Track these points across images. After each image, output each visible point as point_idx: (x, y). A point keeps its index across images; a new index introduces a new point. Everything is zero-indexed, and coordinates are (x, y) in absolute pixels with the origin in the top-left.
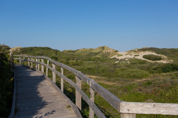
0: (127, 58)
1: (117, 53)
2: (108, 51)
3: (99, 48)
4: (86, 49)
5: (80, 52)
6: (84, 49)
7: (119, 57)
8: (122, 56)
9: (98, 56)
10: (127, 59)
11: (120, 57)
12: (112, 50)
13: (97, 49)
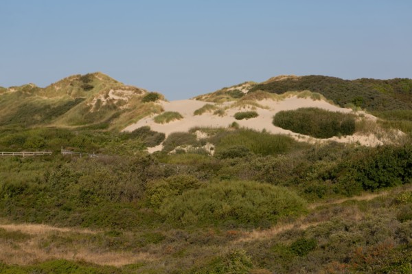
0: (203, 130)
1: (155, 104)
2: (111, 96)
3: (64, 82)
7: (166, 124)
8: (176, 121)
9: (60, 124)
10: (201, 135)
11: (171, 122)
12: (131, 93)
13: (58, 88)
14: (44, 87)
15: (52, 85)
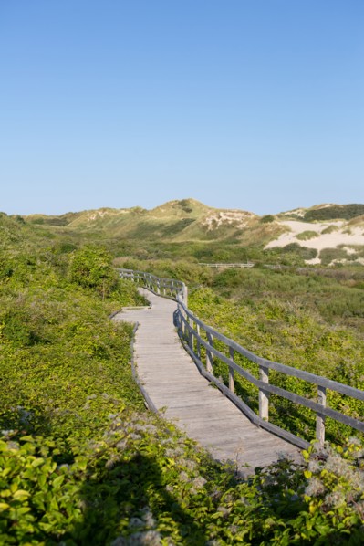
0: (350, 246)
1: (273, 223)
2: (224, 218)
3: (167, 205)
4: (116, 212)
5: (93, 222)
6: (104, 210)
7: (308, 241)
8: (316, 238)
9: (179, 239)
10: (351, 252)
11: (312, 239)
12: (242, 215)
13: (163, 211)
14: (152, 209)
15: (158, 208)
